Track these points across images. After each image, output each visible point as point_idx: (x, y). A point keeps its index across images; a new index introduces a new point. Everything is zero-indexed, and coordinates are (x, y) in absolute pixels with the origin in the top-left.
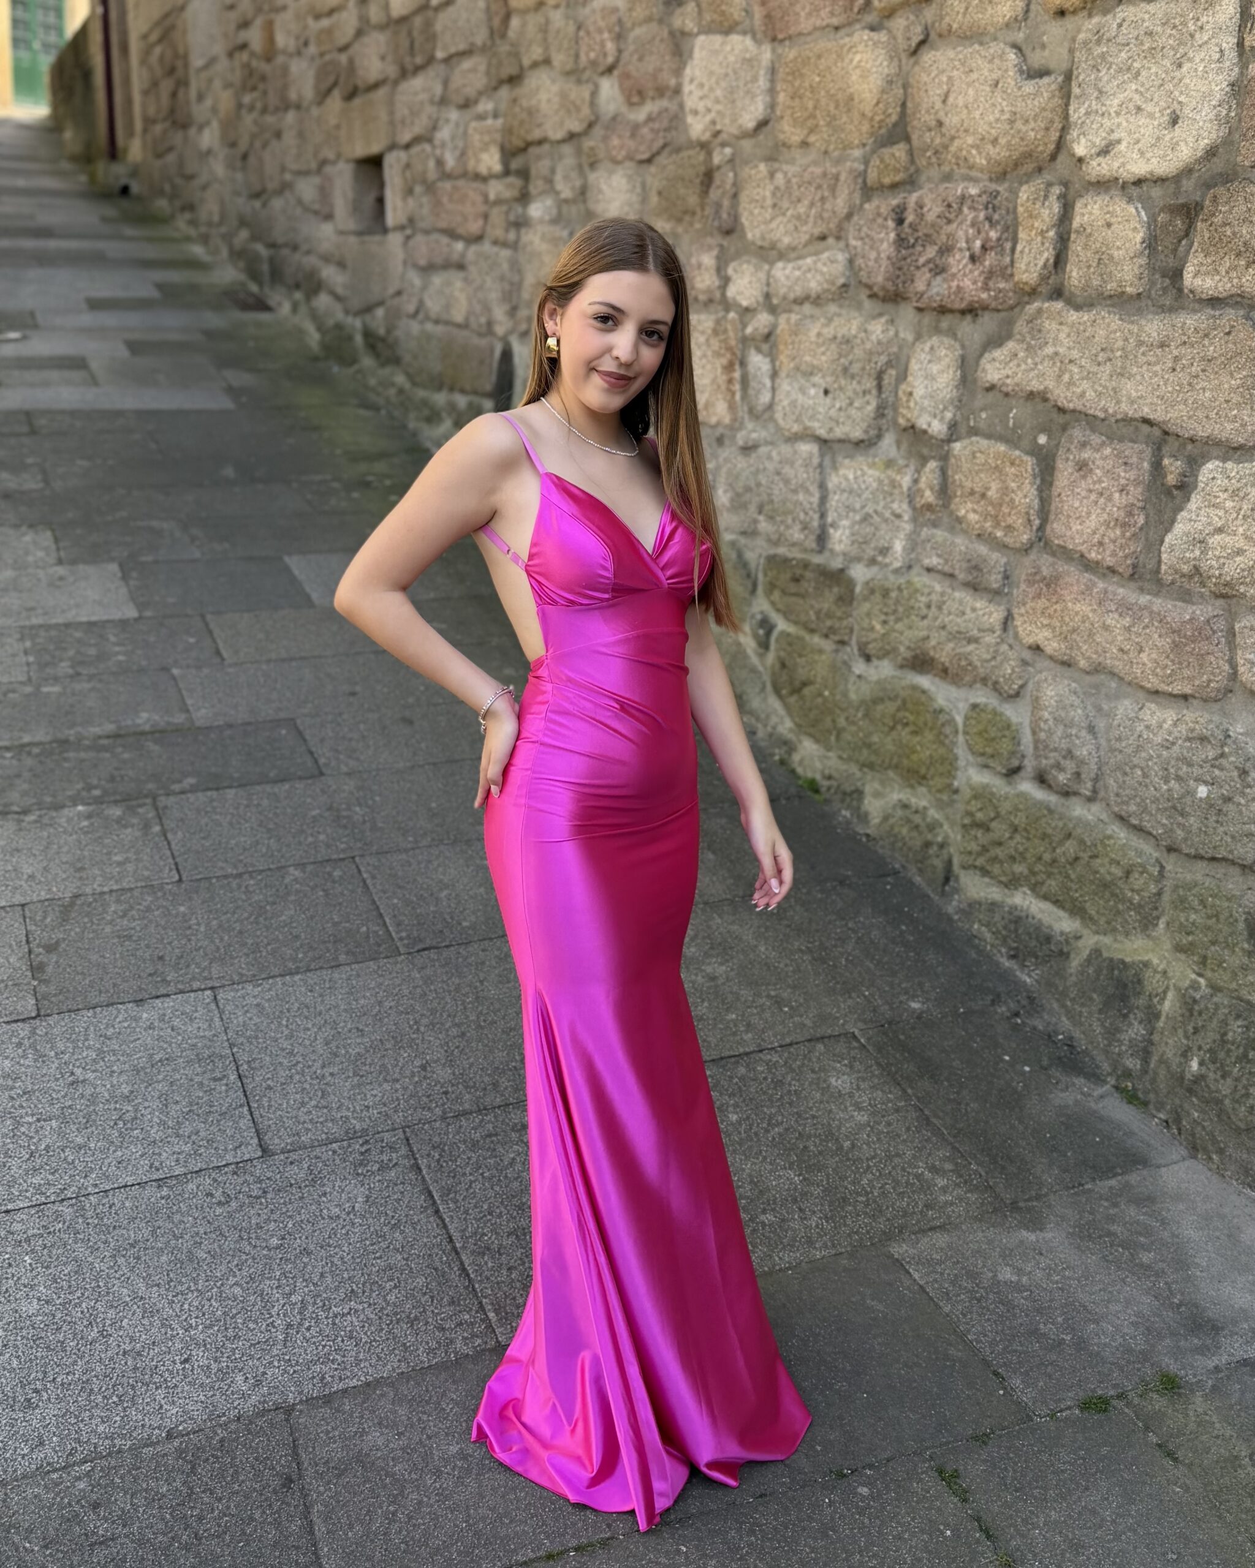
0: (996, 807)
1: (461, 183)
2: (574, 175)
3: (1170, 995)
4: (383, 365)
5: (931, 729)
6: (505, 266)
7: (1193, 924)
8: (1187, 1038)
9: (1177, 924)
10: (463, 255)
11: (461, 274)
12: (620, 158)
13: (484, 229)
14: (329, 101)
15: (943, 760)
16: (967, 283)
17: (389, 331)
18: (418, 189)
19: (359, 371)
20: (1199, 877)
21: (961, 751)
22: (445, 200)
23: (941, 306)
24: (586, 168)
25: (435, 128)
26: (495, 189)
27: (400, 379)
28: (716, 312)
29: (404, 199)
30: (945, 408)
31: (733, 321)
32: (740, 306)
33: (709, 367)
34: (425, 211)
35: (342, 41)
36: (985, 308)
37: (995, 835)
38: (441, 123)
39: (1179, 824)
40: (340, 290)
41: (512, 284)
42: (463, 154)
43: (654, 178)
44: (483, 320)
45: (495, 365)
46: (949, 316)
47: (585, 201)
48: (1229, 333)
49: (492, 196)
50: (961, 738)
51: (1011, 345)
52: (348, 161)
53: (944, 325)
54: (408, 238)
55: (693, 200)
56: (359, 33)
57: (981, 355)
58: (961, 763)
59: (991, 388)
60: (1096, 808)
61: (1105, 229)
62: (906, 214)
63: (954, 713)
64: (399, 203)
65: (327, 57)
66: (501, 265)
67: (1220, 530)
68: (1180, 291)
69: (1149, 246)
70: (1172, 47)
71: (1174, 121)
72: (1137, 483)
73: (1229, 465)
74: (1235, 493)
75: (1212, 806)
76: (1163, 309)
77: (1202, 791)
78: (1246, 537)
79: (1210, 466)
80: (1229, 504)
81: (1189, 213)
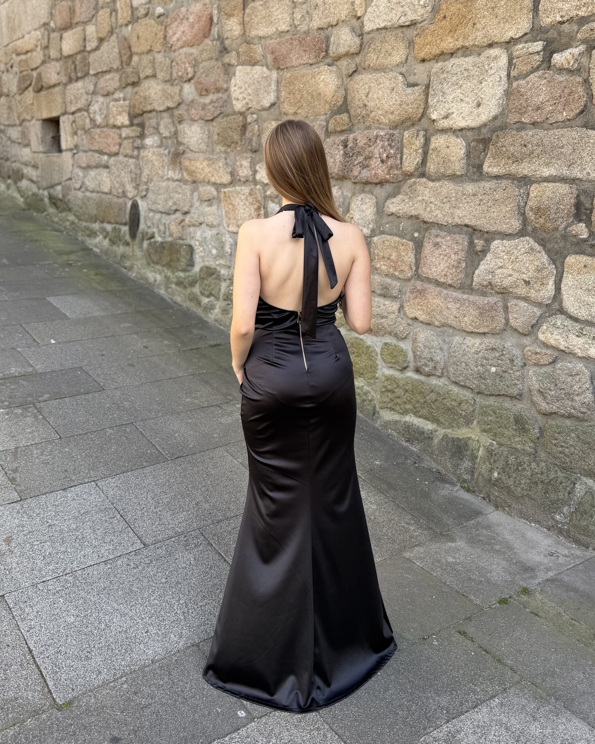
0: (397, 383)
1: (105, 129)
2: (170, 126)
3: (481, 449)
4: (60, 212)
5: (365, 354)
6: (132, 166)
7: (491, 421)
8: (491, 465)
9: (483, 422)
10: (107, 162)
11: (107, 170)
12: (196, 119)
13: (119, 151)
14: (26, 92)
15: (371, 366)
16: (380, 171)
17: (64, 196)
18: (79, 132)
19: (47, 215)
20: (492, 403)
21: (379, 362)
22: (96, 137)
23: (366, 181)
24: (176, 123)
25: (89, 105)
26: (125, 132)
27: (71, 218)
28: (250, 186)
29: (73, 137)
30: (370, 223)
31: (259, 190)
32: (263, 183)
33: (247, 209)
34: (85, 142)
35: (34, 66)
36: (387, 181)
37: (398, 394)
38: (93, 102)
39: (483, 383)
40: (34, 179)
41: (136, 174)
42: (106, 117)
43: (215, 128)
44: (120, 191)
45: (128, 211)
46: (370, 186)
47: (177, 138)
48: (505, 190)
49: (124, 135)
50: (379, 357)
51: (400, 197)
52: (38, 120)
53: (367, 189)
54: (74, 154)
55: (236, 137)
56: (44, 62)
57: (385, 201)
58: (379, 367)
59: (392, 214)
60: (442, 380)
61: (446, 149)
62: (348, 143)
63: (375, 347)
64: (69, 139)
65: (25, 73)
66: (130, 166)
67: (501, 267)
68: (481, 173)
69: (467, 156)
70: (477, 76)
71: (479, 105)
72: (462, 250)
73: (505, 241)
74: (508, 252)
75: (498, 375)
76: (473, 180)
77: (493, 369)
78: (513, 269)
79: (496, 242)
80: (505, 257)
81: (486, 142)
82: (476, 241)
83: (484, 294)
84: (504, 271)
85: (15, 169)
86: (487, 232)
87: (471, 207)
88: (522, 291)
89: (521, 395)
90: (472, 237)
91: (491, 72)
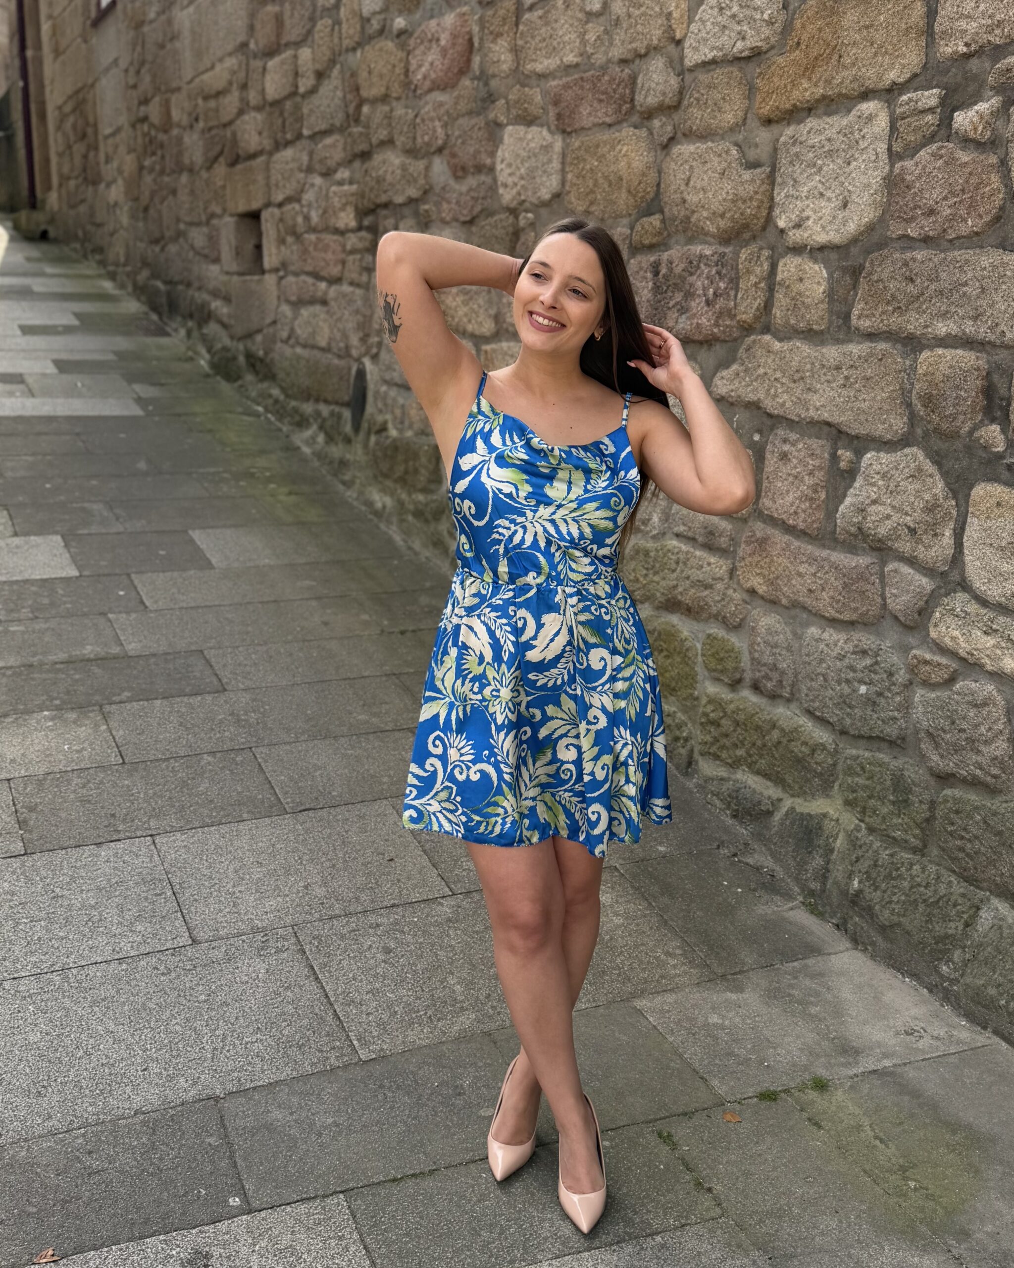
0: (724, 709)
1: (324, 235)
3: (841, 836)
4: (260, 380)
5: (679, 654)
6: (359, 303)
7: (857, 784)
8: (852, 865)
9: (846, 785)
10: (326, 293)
11: (325, 309)
12: (448, 219)
13: (342, 273)
14: (216, 167)
15: (687, 677)
16: (704, 320)
17: (266, 353)
18: (288, 239)
19: (243, 386)
20: (860, 751)
21: (700, 669)
22: (311, 249)
24: (423, 226)
25: (302, 191)
27: (275, 391)
29: (279, 248)
34: (295, 257)
35: (227, 118)
36: (715, 339)
37: (723, 730)
38: (307, 186)
39: (847, 714)
40: (226, 320)
41: (364, 316)
42: (324, 213)
43: (475, 235)
44: (342, 345)
45: (352, 380)
46: (692, 345)
48: (881, 360)
49: (349, 246)
50: (700, 659)
51: (735, 367)
52: (232, 215)
54: (281, 278)
56: (240, 113)
57: (714, 375)
58: (700, 678)
59: (721, 399)
60: (793, 706)
61: (799, 282)
62: (660, 268)
63: (695, 641)
64: (274, 251)
65: (214, 132)
66: (355, 301)
67: (874, 502)
68: (849, 328)
69: (829, 296)
70: (844, 151)
71: (845, 205)
72: (820, 468)
73: (882, 454)
74: (884, 476)
75: (869, 699)
76: (838, 341)
77: (863, 689)
78: (894, 507)
79: (869, 455)
80: (881, 483)
81: (856, 272)
82: (840, 452)
83: (852, 549)
84: (880, 508)
85: (199, 301)
86: (857, 437)
87: (832, 389)
88: (905, 546)
89: (903, 739)
90: (836, 443)
91: (863, 144)
